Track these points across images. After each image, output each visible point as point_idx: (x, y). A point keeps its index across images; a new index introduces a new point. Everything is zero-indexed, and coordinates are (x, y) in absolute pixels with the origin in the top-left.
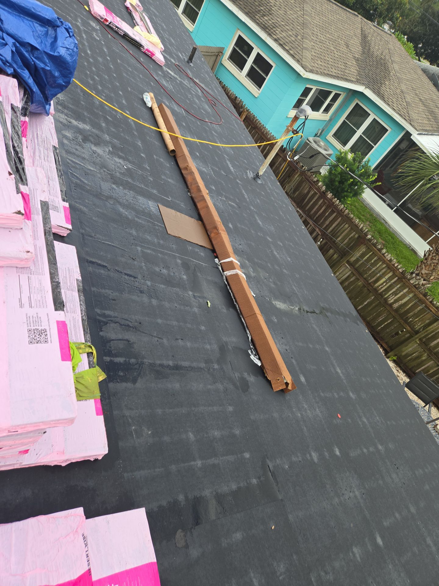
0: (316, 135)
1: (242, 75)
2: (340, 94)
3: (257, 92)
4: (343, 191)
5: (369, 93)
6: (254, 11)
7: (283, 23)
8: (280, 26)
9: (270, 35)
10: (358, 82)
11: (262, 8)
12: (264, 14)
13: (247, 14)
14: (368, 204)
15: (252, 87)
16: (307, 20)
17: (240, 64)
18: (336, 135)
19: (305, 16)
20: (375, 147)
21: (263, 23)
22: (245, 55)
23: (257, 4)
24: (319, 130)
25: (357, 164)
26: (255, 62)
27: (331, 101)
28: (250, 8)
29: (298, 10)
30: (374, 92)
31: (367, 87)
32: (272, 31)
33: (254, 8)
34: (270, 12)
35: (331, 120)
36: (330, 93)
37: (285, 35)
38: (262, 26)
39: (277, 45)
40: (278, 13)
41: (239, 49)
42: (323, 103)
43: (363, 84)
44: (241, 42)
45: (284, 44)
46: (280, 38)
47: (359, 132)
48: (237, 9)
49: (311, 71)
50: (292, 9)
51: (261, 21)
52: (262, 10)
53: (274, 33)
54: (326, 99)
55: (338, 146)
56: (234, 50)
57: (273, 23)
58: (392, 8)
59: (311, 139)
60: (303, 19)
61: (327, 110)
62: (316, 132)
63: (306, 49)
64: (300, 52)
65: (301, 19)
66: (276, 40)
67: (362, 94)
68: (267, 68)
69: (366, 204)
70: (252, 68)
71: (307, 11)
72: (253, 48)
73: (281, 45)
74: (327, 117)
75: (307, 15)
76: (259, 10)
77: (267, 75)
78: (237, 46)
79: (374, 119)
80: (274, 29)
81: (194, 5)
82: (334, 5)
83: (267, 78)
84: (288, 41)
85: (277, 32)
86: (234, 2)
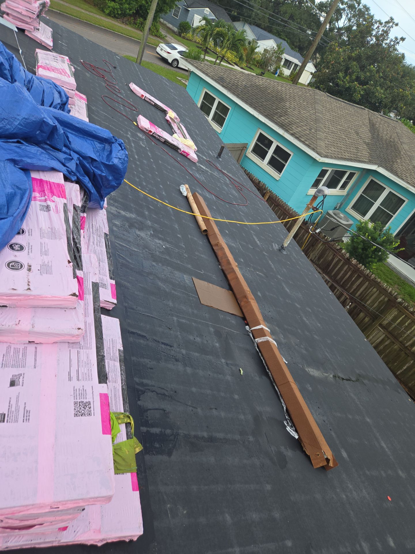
0: (335, 208)
1: (264, 164)
2: (354, 174)
3: (278, 176)
4: (367, 257)
5: (382, 170)
6: (272, 113)
7: (297, 121)
8: (295, 123)
9: (287, 131)
10: (370, 162)
11: (279, 111)
12: (281, 115)
13: (266, 116)
14: (394, 268)
15: (273, 172)
16: (319, 116)
17: (262, 155)
18: (354, 207)
19: (317, 114)
20: (394, 216)
21: (281, 122)
22: (266, 147)
23: (274, 108)
24: (338, 204)
25: (378, 232)
26: (275, 152)
27: (347, 179)
28: (268, 111)
29: (310, 109)
30: (387, 169)
31: (380, 165)
32: (288, 127)
33: (272, 111)
34: (286, 113)
35: (348, 194)
36: (345, 172)
37: (300, 130)
38: (280, 124)
39: (293, 138)
40: (293, 113)
41: (261, 144)
42: (339, 181)
43: (375, 164)
44: (262, 138)
45: (300, 137)
46: (296, 133)
47: (377, 204)
48: (258, 113)
49: (326, 157)
50: (305, 109)
51: (279, 120)
52: (279, 112)
53: (291, 129)
54: (342, 177)
55: (357, 216)
56: (256, 145)
57: (289, 121)
58: (395, 100)
59: (331, 212)
60: (315, 116)
61: (343, 187)
62: (335, 206)
63: (320, 139)
64: (315, 142)
65: (313, 117)
66: (292, 135)
67: (375, 172)
68: (286, 156)
69: (392, 268)
70: (272, 157)
71: (318, 110)
72: (272, 142)
73: (297, 138)
74: (345, 192)
75: (318, 113)
76: (277, 113)
77: (286, 162)
78: (259, 142)
79: (390, 192)
80: (291, 126)
81: (221, 113)
82: (342, 103)
83: (286, 165)
84: (303, 134)
85: (293, 128)
86: (255, 108)
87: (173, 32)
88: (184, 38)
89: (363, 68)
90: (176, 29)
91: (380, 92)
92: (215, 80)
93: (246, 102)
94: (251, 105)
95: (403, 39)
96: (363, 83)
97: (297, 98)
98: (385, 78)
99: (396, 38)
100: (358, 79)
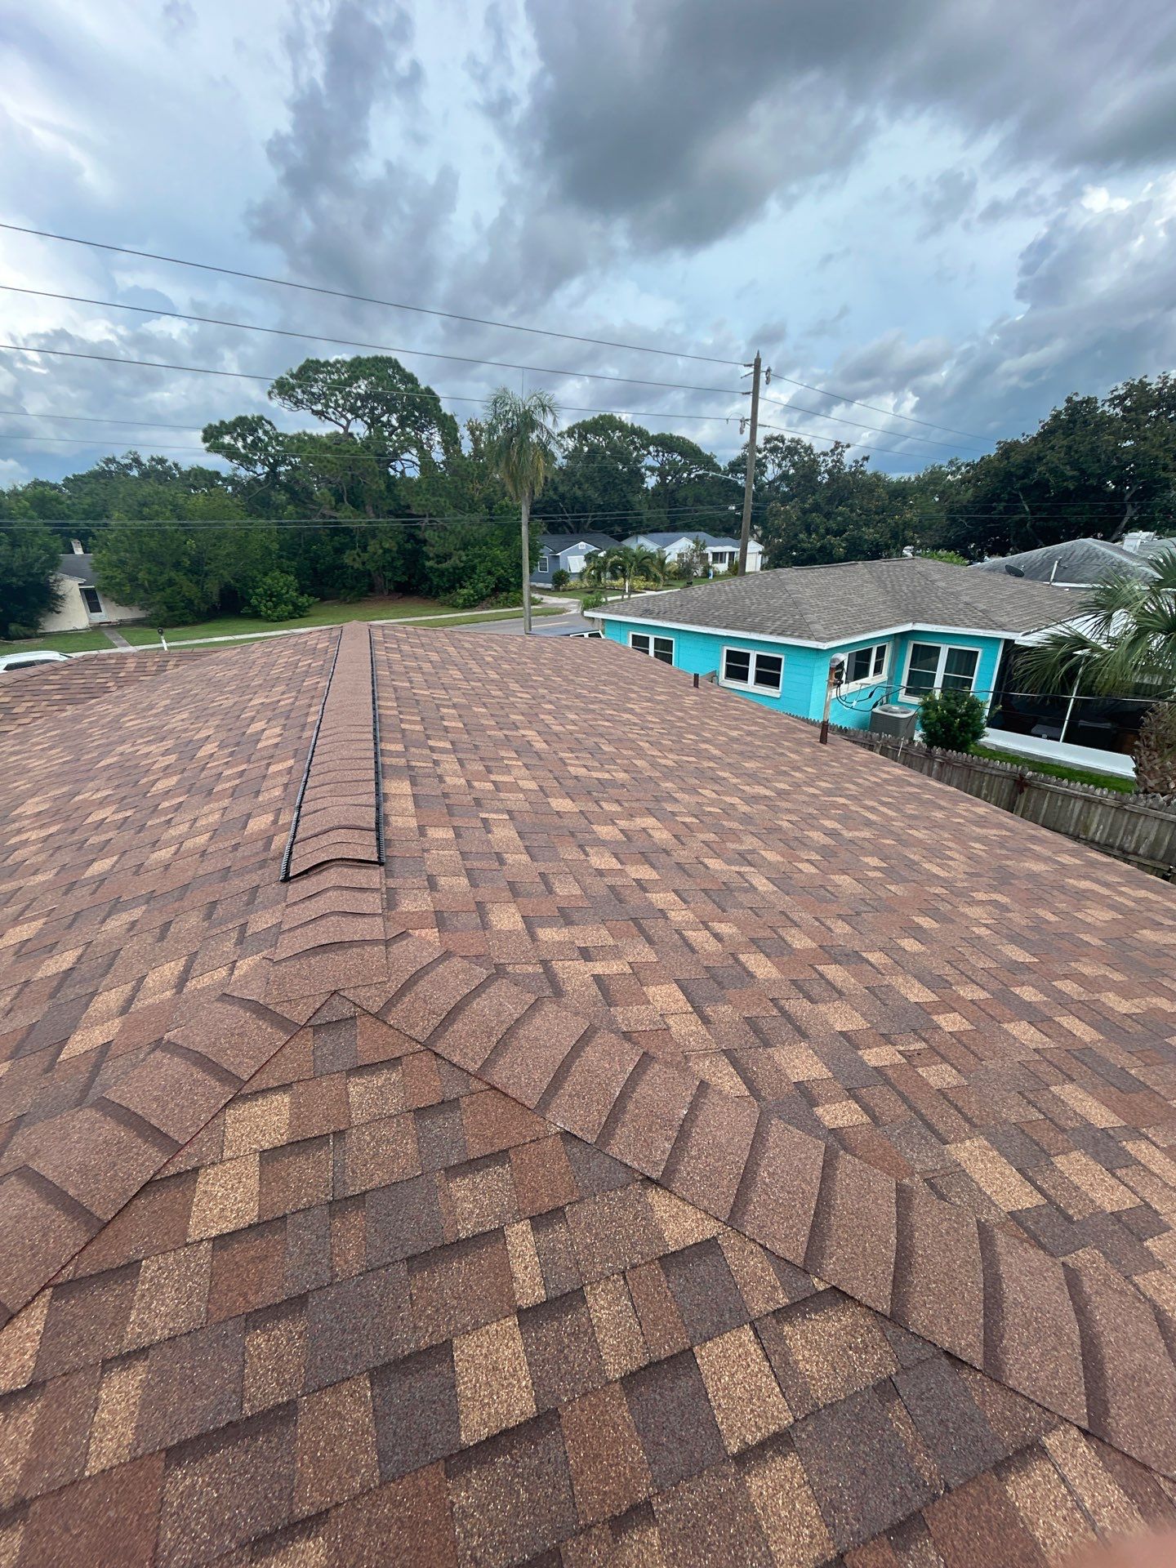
0: (881, 704)
1: (750, 685)
2: (884, 646)
3: (776, 692)
4: (954, 737)
5: (919, 627)
6: (730, 621)
7: (771, 615)
8: (769, 619)
9: (761, 632)
10: (897, 622)
11: (740, 614)
12: (746, 617)
15: (768, 690)
16: (797, 598)
17: (743, 676)
18: (909, 691)
19: (792, 596)
20: (974, 678)
21: (747, 625)
22: (743, 664)
23: (732, 614)
24: (882, 695)
26: (758, 665)
27: (877, 658)
28: (724, 620)
29: (781, 594)
30: (929, 622)
31: (916, 621)
32: (762, 627)
34: (751, 613)
35: (890, 678)
36: (870, 650)
37: (780, 624)
38: (749, 628)
39: (775, 637)
40: (760, 609)
41: (734, 663)
42: (867, 666)
43: (907, 622)
44: (731, 655)
45: (783, 631)
46: (776, 629)
47: (940, 673)
49: (832, 639)
50: (773, 598)
51: (743, 625)
52: (741, 616)
53: (766, 628)
54: (868, 659)
56: (728, 667)
57: (760, 620)
59: (878, 710)
60: (791, 599)
61: (878, 670)
63: (811, 623)
64: (807, 629)
65: (790, 601)
66: (771, 633)
67: (913, 632)
68: (776, 663)
70: (758, 673)
71: (792, 590)
72: (749, 654)
73: (780, 634)
74: (884, 676)
75: (794, 594)
76: (738, 618)
77: (780, 670)
78: (730, 662)
79: (950, 649)
80: (765, 625)
81: (664, 650)
83: (782, 673)
84: (787, 627)
85: (769, 625)
86: (707, 625)
87: (549, 590)
88: (564, 590)
89: (828, 515)
90: (549, 586)
91: (869, 534)
92: (641, 616)
93: (692, 622)
94: (700, 624)
95: (866, 459)
96: (838, 533)
97: (755, 589)
98: (867, 512)
99: (857, 462)
100: (828, 531)
